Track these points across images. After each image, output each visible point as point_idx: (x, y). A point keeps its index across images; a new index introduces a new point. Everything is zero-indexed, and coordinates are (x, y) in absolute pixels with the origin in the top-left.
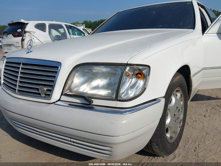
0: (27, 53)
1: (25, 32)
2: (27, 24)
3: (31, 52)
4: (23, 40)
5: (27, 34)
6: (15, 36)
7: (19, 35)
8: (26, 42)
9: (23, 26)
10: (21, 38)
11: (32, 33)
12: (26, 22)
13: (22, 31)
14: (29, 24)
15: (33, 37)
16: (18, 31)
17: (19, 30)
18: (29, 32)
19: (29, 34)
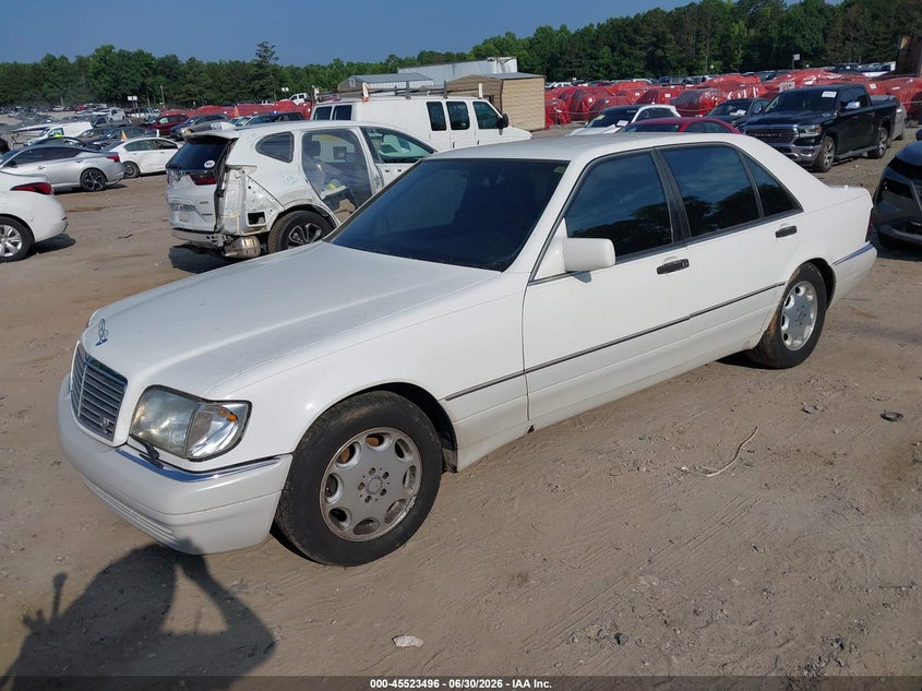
0: (97, 344)
1: (228, 169)
2: (234, 140)
3: (105, 340)
4: (219, 194)
5: (232, 172)
6: (199, 182)
7: (210, 179)
8: (227, 200)
9: (222, 148)
10: (214, 187)
11: (247, 170)
12: (230, 136)
13: (218, 166)
14: (238, 142)
15: (251, 184)
16: (206, 166)
17: (210, 164)
18: (238, 168)
19: (237, 173)
